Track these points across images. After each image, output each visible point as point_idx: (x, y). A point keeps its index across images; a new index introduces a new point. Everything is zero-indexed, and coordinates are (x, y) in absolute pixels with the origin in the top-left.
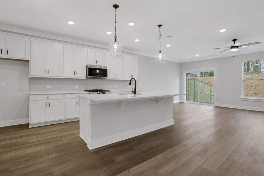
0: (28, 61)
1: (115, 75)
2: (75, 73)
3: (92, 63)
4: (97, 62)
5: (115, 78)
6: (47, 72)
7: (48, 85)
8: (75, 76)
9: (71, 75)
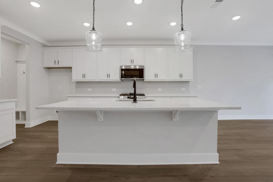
0: (71, 68)
1: (156, 76)
2: (108, 76)
3: (127, 64)
4: (132, 61)
5: (155, 79)
6: (84, 76)
7: (89, 88)
8: (108, 79)
9: (104, 78)
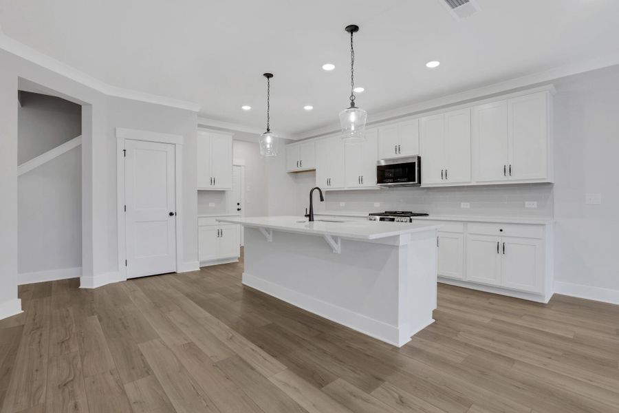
0: (314, 170)
1: (444, 174)
2: (361, 180)
3: (389, 156)
4: (397, 150)
6: (329, 182)
8: (361, 185)
9: (354, 185)
